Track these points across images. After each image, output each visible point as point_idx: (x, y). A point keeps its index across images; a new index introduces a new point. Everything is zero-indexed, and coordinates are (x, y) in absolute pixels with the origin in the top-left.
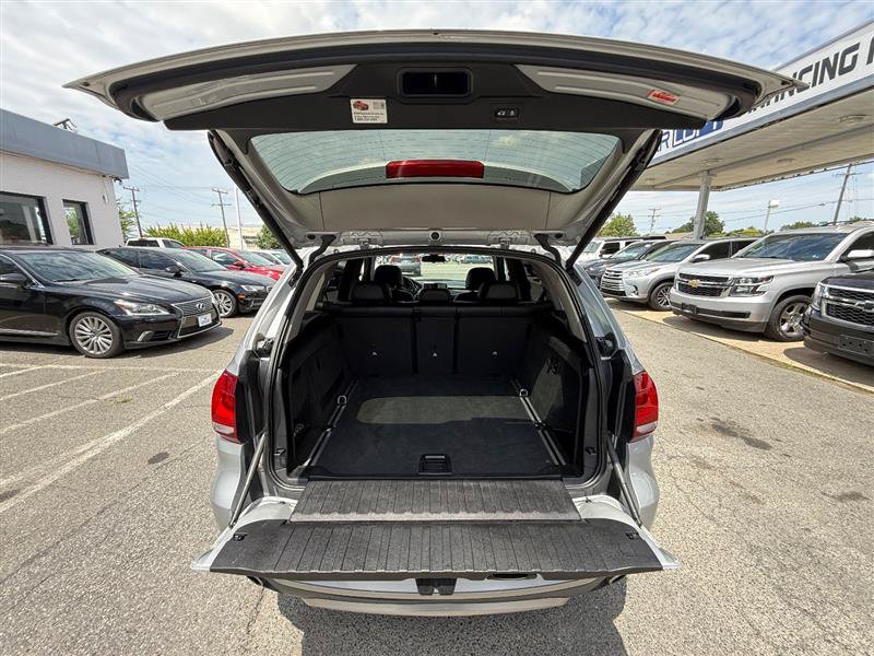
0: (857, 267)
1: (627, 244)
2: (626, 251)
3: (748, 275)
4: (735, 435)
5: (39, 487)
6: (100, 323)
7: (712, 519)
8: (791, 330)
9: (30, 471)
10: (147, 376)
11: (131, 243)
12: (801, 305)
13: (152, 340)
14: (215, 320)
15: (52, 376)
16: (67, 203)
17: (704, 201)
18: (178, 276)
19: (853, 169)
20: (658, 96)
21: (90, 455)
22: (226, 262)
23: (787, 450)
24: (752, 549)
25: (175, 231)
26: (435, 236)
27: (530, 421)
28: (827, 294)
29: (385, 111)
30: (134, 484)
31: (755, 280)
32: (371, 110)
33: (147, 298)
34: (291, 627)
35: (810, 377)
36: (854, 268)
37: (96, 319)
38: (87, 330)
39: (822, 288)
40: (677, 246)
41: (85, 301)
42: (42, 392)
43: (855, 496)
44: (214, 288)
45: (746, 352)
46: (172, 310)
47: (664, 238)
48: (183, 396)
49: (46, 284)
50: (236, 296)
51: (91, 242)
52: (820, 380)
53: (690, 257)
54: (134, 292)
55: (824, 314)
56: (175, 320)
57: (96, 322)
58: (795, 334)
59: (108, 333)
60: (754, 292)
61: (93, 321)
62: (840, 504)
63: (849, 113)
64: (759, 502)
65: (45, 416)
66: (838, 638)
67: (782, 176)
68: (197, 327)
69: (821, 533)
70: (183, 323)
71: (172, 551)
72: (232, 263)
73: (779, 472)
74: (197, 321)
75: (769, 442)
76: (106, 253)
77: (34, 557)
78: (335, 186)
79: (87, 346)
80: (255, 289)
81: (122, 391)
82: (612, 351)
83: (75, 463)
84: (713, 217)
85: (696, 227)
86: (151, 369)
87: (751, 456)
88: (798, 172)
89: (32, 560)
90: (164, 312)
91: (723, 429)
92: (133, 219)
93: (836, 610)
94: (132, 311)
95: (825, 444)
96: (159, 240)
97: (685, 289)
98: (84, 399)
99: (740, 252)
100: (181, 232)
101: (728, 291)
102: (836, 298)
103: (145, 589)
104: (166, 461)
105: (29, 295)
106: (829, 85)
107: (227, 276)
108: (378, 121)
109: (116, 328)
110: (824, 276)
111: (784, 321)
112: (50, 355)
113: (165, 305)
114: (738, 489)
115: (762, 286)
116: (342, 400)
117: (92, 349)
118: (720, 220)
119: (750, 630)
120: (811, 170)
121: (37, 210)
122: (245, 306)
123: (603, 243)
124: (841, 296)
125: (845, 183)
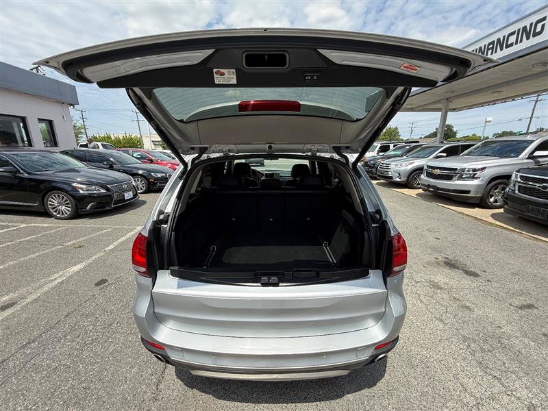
0: (539, 162)
1: (394, 146)
2: (394, 150)
3: (470, 167)
4: (458, 268)
5: (29, 300)
6: (63, 197)
7: (441, 320)
8: (496, 201)
9: (23, 290)
10: (94, 230)
11: (81, 146)
12: (503, 186)
13: (96, 208)
14: (135, 195)
15: (34, 231)
16: (40, 120)
17: (444, 118)
18: (111, 167)
19: (540, 98)
20: (407, 67)
21: (59, 280)
22: (141, 158)
23: (489, 277)
24: (465, 339)
25: (109, 138)
26: (270, 147)
27: (329, 262)
28: (519, 179)
29: (235, 77)
30: (87, 299)
31: (474, 170)
32: (226, 76)
33: (92, 182)
34: (183, 386)
35: (506, 231)
36: (537, 163)
37: (61, 195)
38: (55, 202)
39: (516, 175)
40: (427, 147)
41: (53, 184)
42: (29, 241)
43: (530, 306)
44: (134, 175)
45: (467, 215)
46: (108, 189)
47: (418, 142)
48: (116, 243)
49: (28, 173)
50: (148, 180)
51: (56, 145)
52: (513, 234)
53: (434, 155)
54: (83, 178)
55: (517, 192)
56: (110, 195)
57: (61, 197)
58: (498, 204)
59: (68, 204)
60: (473, 177)
61: (59, 196)
62: (520, 311)
63: (537, 62)
64: (470, 310)
65: (32, 256)
66: (514, 393)
67: (494, 102)
68: (124, 200)
69: (507, 329)
70: (115, 197)
71: (110, 340)
72: (145, 158)
73: (484, 291)
74: (124, 196)
75: (479, 272)
76: (65, 153)
77: (27, 343)
78: (207, 117)
79: (55, 212)
80: (159, 175)
81: (78, 240)
82: (379, 221)
83: (50, 285)
84: (450, 128)
85: (439, 135)
86: (95, 226)
87: (467, 281)
88: (505, 100)
89: (26, 345)
90: (103, 191)
91: (451, 264)
92: (83, 131)
93: (514, 376)
94: (83, 190)
95: (513, 274)
96: (99, 144)
97: (430, 175)
98: (55, 245)
99: (466, 152)
100: (113, 138)
101: (457, 177)
102: (525, 182)
103: (95, 363)
104: (106, 284)
105: (18, 180)
106: (526, 44)
107: (142, 167)
108: (231, 83)
109: (73, 200)
110: (518, 167)
111: (492, 196)
112: (32, 218)
113: (103, 186)
114: (458, 302)
115: (479, 174)
116: (213, 248)
117: (59, 214)
118: (455, 129)
119: (461, 388)
120: (513, 98)
121: (22, 125)
122: (154, 186)
123: (379, 145)
124: (528, 181)
125: (535, 107)
